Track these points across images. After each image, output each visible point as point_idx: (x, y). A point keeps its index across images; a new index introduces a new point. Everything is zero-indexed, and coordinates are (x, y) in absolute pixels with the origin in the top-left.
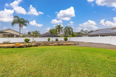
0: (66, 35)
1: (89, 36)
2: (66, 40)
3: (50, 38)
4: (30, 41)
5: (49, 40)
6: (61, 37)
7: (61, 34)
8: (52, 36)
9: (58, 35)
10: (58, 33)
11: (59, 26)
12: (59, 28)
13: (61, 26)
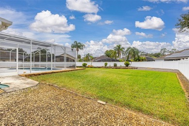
0: (128, 59)
1: (165, 60)
2: (127, 65)
3: (107, 63)
4: (87, 66)
5: (106, 64)
6: (121, 61)
7: (122, 56)
8: (109, 61)
9: (118, 59)
10: (117, 55)
11: (119, 47)
12: (119, 49)
13: (121, 47)
